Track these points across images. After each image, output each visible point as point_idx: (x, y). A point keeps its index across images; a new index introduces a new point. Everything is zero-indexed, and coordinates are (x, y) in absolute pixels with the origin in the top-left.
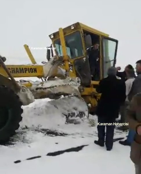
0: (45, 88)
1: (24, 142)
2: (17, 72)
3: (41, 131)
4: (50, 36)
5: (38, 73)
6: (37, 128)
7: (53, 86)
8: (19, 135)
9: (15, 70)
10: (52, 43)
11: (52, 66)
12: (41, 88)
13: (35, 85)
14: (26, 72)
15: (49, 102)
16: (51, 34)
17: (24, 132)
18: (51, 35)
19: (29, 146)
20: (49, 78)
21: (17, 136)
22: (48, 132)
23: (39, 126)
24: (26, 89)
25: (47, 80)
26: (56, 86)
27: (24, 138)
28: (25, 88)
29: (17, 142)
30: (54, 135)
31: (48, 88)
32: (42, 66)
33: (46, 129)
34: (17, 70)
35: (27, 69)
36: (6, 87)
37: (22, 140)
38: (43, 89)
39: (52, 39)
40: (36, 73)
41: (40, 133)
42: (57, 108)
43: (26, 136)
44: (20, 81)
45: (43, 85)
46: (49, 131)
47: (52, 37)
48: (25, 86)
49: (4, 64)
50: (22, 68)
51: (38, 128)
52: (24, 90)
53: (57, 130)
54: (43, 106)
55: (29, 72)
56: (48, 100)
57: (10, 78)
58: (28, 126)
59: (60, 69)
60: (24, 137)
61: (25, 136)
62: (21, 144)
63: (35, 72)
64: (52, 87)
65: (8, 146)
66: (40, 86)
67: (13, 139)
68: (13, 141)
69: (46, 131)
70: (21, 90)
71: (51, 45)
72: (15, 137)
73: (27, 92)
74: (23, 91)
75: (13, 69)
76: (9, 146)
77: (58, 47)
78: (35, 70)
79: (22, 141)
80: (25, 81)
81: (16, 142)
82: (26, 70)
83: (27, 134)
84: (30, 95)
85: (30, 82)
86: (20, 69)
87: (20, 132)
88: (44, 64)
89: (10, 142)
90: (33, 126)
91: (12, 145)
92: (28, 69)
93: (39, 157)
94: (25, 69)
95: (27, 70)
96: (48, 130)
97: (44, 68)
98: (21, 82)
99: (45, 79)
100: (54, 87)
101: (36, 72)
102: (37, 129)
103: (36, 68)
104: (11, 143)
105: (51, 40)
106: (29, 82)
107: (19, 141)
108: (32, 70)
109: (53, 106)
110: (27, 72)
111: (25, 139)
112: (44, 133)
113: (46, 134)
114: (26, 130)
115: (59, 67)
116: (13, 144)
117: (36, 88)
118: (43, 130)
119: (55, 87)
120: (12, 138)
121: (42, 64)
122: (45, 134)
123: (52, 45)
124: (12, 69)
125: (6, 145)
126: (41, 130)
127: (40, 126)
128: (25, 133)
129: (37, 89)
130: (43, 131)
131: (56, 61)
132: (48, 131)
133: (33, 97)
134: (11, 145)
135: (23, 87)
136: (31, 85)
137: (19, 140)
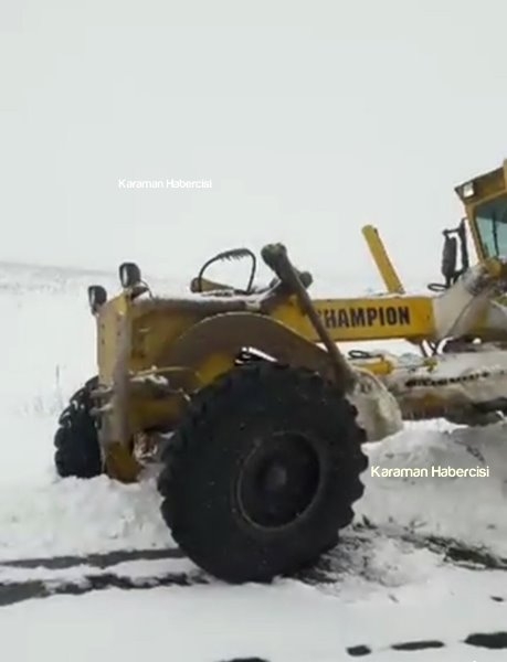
0: (442, 382)
1: (368, 579)
2: (343, 322)
3: (427, 542)
4: (459, 190)
5: (413, 327)
6: (406, 529)
7: (473, 373)
8: (348, 549)
9: (337, 315)
10: (465, 215)
11: (471, 297)
12: (424, 382)
13: (401, 368)
14: (370, 324)
15: (446, 433)
16: (467, 184)
17: (363, 540)
18: (466, 188)
19: (393, 598)
20: (448, 342)
21: (338, 550)
22: (451, 549)
23: (412, 524)
24: (374, 385)
25: (440, 350)
26: (485, 375)
27: (366, 565)
28: (369, 381)
29: (346, 574)
30: (478, 565)
31: (452, 381)
32: (426, 301)
33: (442, 539)
34: (343, 317)
35: (375, 311)
36: (317, 373)
37: (361, 569)
38: (433, 383)
39: (465, 200)
40: (405, 325)
41: (426, 550)
42: (482, 459)
43: (374, 555)
44: (350, 353)
45: (435, 368)
46: (459, 544)
47: (469, 192)
48: (372, 374)
49: (307, 295)
50: (361, 311)
51: (410, 529)
52: (366, 389)
53: (487, 545)
54: (418, 448)
55: (382, 323)
56: (442, 425)
57: (322, 346)
58: (374, 520)
59: (499, 309)
60: (365, 558)
61: (367, 554)
62: (359, 582)
63: (404, 320)
64: (472, 377)
65: (313, 584)
66: (422, 372)
67: (329, 561)
68: (329, 570)
69: (443, 545)
70: (358, 386)
71: (463, 220)
72: (336, 556)
73: (376, 395)
74: (363, 390)
75: (329, 315)
76: (318, 586)
77: (491, 228)
78: (404, 315)
79: (362, 574)
80: (367, 356)
81: (340, 575)
82: (372, 313)
83: (374, 547)
84: (388, 406)
85: (387, 358)
86: (352, 311)
87: (348, 538)
88: (436, 290)
89: (317, 570)
90: (391, 520)
91: (331, 585)
92: (378, 313)
93: (438, 645)
94: (369, 310)
95: (375, 317)
96: (450, 541)
97: (435, 304)
98: (354, 357)
99: (433, 345)
100: (477, 376)
101: (408, 321)
102: (408, 533)
103: (407, 309)
104: (323, 575)
105: (461, 205)
106: (380, 356)
107: (351, 570)
108: (394, 315)
109: (464, 448)
110: (377, 322)
111: (369, 566)
112: (438, 553)
113: (449, 559)
114: (366, 534)
115: (495, 302)
116: (333, 581)
117: (407, 380)
118: (433, 540)
119: (482, 379)
120: (326, 557)
121: (429, 293)
122: (443, 556)
123: (467, 222)
124: (326, 312)
125: (307, 579)
126: (427, 538)
127: (417, 523)
128: (367, 544)
129: (411, 383)
130: (433, 546)
131: (489, 279)
132: (453, 545)
133: (399, 413)
134: (325, 585)
135: (364, 374)
136: (389, 368)
137: (349, 567)
